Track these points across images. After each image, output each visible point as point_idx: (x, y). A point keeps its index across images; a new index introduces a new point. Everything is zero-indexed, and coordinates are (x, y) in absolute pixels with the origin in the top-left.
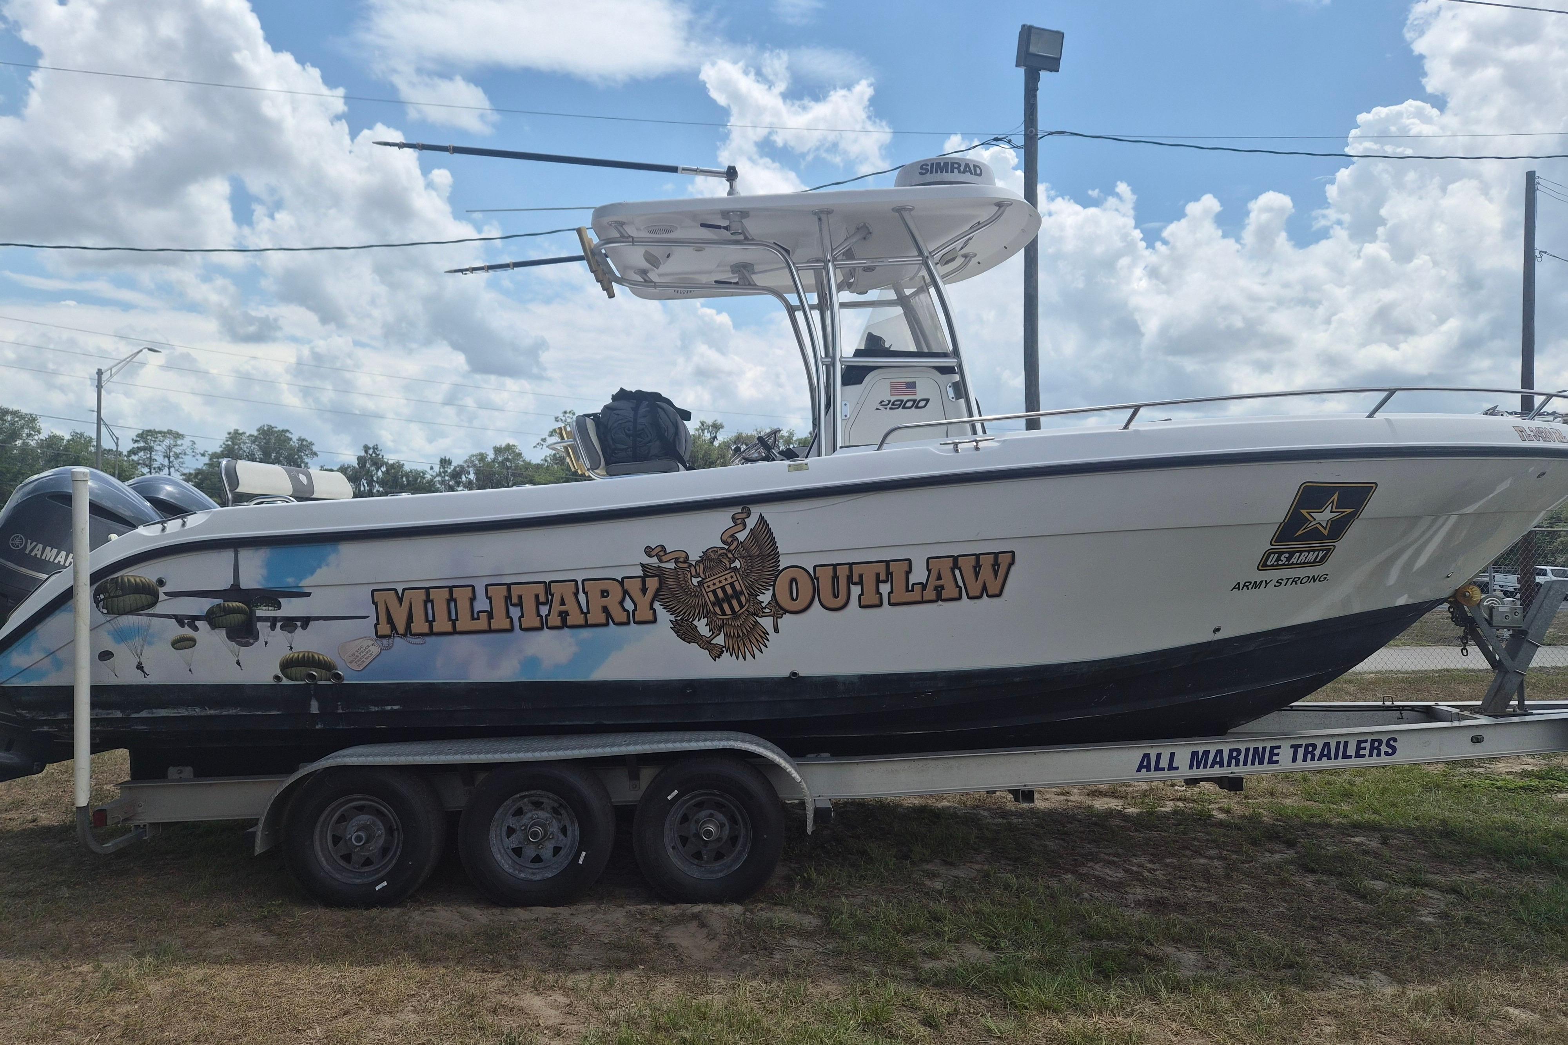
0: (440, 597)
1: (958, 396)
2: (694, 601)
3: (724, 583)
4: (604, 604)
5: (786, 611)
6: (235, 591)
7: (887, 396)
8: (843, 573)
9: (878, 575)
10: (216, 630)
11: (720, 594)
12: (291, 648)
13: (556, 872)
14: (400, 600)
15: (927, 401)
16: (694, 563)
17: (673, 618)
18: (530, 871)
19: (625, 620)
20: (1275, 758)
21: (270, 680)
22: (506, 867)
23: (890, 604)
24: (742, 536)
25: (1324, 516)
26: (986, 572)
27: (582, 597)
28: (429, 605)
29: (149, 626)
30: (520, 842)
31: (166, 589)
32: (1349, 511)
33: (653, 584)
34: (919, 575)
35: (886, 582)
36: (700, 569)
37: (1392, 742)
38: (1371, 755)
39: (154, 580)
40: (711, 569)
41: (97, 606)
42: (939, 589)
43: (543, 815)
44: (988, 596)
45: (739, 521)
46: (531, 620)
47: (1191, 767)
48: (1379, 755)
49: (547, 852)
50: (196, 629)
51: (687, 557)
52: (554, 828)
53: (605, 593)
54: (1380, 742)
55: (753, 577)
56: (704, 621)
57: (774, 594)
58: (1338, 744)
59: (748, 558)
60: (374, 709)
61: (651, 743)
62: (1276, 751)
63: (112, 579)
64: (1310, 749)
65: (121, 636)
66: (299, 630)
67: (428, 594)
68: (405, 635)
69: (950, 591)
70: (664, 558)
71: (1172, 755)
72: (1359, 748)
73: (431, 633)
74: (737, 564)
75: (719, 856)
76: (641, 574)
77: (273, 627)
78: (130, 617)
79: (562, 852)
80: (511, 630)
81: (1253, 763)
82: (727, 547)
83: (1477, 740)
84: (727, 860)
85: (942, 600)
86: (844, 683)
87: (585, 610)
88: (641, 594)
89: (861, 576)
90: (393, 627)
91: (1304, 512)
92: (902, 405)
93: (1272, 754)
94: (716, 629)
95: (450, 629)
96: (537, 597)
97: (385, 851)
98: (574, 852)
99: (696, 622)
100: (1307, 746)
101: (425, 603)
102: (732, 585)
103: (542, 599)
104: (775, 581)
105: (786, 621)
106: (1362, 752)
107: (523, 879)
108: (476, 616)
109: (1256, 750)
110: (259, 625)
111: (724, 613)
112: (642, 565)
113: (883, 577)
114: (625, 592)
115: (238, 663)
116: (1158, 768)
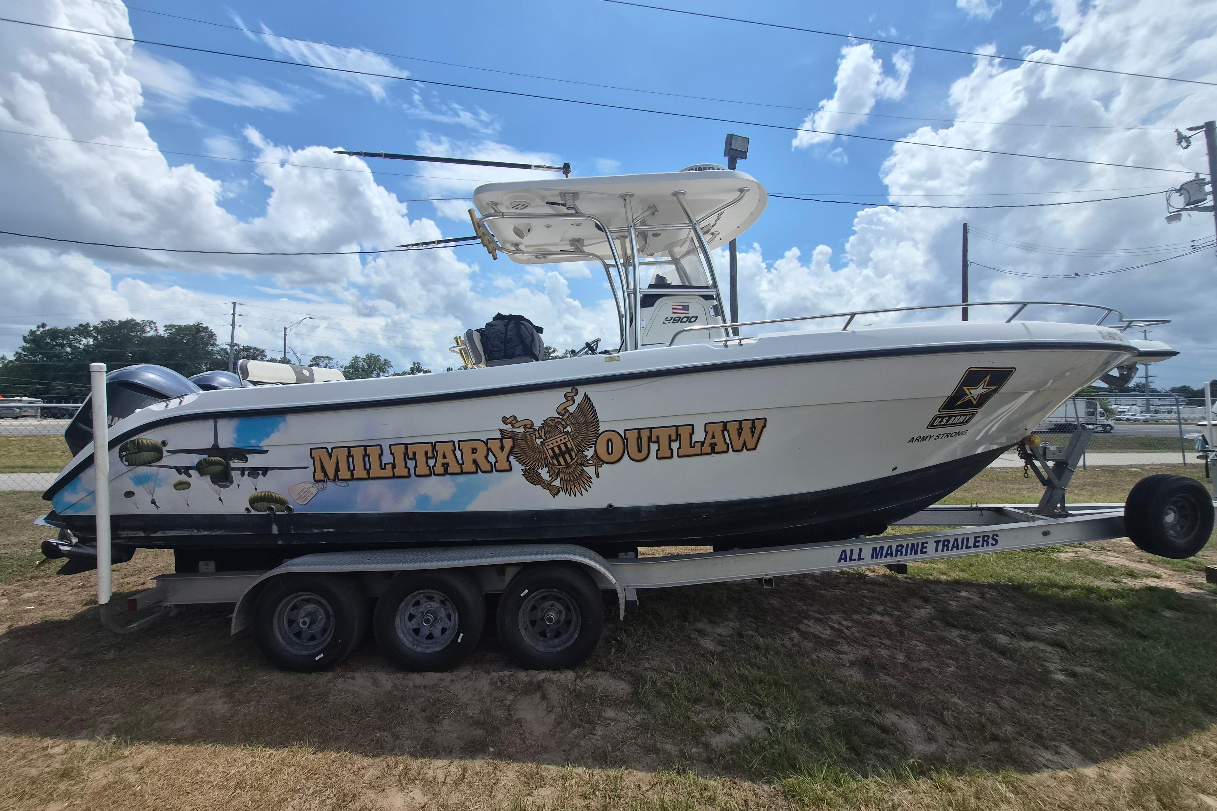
0: (358, 454)
1: (717, 314)
2: (538, 456)
3: (559, 443)
4: (474, 458)
5: (604, 462)
6: (215, 450)
7: (670, 315)
8: (645, 435)
9: (670, 436)
10: (204, 477)
11: (557, 451)
12: (256, 489)
13: (443, 647)
14: (330, 455)
15: (697, 317)
16: (537, 429)
17: (523, 467)
18: (425, 645)
19: (489, 469)
20: (924, 550)
21: (244, 512)
22: (407, 643)
23: (678, 456)
24: (572, 409)
25: (977, 392)
26: (746, 432)
27: (458, 453)
28: (351, 459)
29: (157, 474)
30: (418, 624)
31: (168, 448)
32: (994, 388)
33: (508, 443)
34: (699, 435)
35: (676, 441)
36: (542, 433)
37: (995, 537)
38: (983, 546)
39: (160, 442)
40: (550, 432)
41: (121, 460)
42: (713, 446)
43: (434, 605)
44: (747, 450)
45: (569, 398)
46: (422, 469)
47: (872, 558)
48: (987, 545)
49: (437, 632)
50: (190, 476)
51: (532, 424)
52: (442, 614)
53: (474, 450)
54: (988, 537)
55: (580, 438)
56: (546, 470)
57: (595, 450)
58: (963, 539)
59: (577, 425)
60: (316, 531)
61: (509, 555)
62: (925, 545)
63: (131, 441)
64: (946, 543)
65: (140, 480)
66: (261, 476)
67: (349, 452)
68: (334, 480)
69: (719, 447)
70: (516, 425)
71: (860, 550)
72: (976, 541)
73: (353, 479)
74: (569, 429)
75: (558, 634)
76: (500, 436)
77: (243, 475)
78: (145, 467)
79: (447, 632)
80: (409, 476)
81: (911, 554)
82: (561, 417)
83: (1046, 533)
84: (564, 637)
85: (715, 453)
86: (645, 512)
87: (461, 462)
88: (500, 451)
89: (658, 437)
90: (326, 475)
91: (965, 388)
92: (680, 320)
93: (923, 547)
94: (554, 475)
95: (366, 476)
96: (426, 453)
97: (324, 630)
98: (454, 634)
99: (539, 471)
100: (944, 541)
101: (348, 457)
102: (565, 444)
103: (430, 454)
104: (596, 441)
105: (605, 469)
106: (977, 544)
107: (419, 652)
108: (383, 466)
109: (913, 545)
110: (233, 473)
111: (560, 464)
112: (501, 430)
113: (673, 437)
114: (489, 450)
115: (220, 499)
116: (851, 560)
